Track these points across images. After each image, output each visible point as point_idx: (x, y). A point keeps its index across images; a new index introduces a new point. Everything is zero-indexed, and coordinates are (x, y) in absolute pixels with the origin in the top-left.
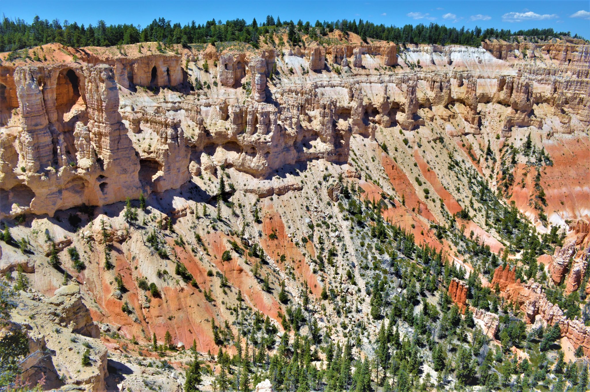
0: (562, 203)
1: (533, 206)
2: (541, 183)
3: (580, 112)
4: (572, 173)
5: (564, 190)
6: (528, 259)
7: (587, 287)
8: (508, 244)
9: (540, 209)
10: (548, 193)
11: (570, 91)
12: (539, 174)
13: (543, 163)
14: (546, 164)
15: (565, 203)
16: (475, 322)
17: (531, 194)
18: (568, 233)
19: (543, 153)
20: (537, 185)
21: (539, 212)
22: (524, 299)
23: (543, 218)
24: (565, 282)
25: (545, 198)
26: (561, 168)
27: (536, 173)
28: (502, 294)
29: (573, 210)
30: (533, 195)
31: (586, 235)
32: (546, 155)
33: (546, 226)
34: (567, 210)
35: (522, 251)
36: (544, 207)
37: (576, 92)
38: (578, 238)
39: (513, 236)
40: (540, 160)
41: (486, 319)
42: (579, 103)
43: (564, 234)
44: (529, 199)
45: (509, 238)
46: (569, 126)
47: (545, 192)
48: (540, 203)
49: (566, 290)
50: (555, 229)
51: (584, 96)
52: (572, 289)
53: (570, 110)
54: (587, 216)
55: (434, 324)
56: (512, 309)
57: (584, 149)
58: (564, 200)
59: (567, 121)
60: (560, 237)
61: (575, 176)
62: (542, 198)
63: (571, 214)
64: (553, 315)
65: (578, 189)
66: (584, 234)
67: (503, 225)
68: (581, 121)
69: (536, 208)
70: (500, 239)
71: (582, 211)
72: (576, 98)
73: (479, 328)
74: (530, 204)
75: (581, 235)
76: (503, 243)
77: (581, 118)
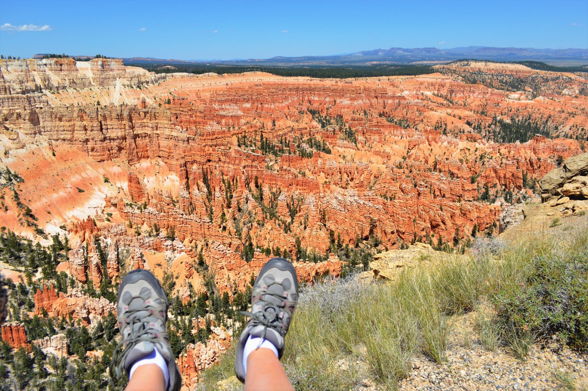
0: (49, 213)
1: (26, 224)
2: (22, 200)
3: (21, 126)
4: (44, 183)
5: (44, 200)
6: (49, 274)
7: (109, 273)
8: (23, 269)
9: (33, 225)
10: (34, 207)
11: (5, 108)
12: (16, 193)
13: (14, 181)
14: (18, 182)
15: (51, 212)
16: (45, 353)
17: (17, 214)
18: (69, 237)
19: (9, 172)
20: (19, 204)
21: (34, 228)
22: (73, 308)
23: (40, 232)
24: (90, 277)
25: (32, 213)
26: (32, 181)
27: (13, 193)
28: (51, 315)
29: (60, 215)
30: (19, 214)
31: (85, 232)
32: (13, 173)
33: (46, 238)
34: (56, 217)
35: (40, 269)
36: (35, 222)
37: (11, 108)
38: (80, 237)
39: (22, 259)
40: (10, 180)
41: (54, 344)
42: (17, 118)
43: (66, 238)
44: (18, 219)
45: (20, 263)
46: (19, 142)
47: (30, 208)
48: (30, 219)
49: (94, 283)
50: (56, 238)
51: (20, 110)
52: (99, 280)
53: (12, 125)
54: (73, 216)
55: (7, 380)
56: (67, 322)
57: (42, 159)
58: (49, 209)
59: (15, 137)
60: (64, 242)
61: (47, 185)
62: (29, 213)
63: (61, 220)
64: (103, 307)
65: (55, 196)
66: (83, 232)
67: (7, 254)
68: (26, 134)
69: (29, 225)
70: (13, 268)
71: (67, 213)
72: (13, 114)
73: (52, 356)
74: (22, 224)
75: (81, 233)
76: (17, 271)
77: (26, 132)
